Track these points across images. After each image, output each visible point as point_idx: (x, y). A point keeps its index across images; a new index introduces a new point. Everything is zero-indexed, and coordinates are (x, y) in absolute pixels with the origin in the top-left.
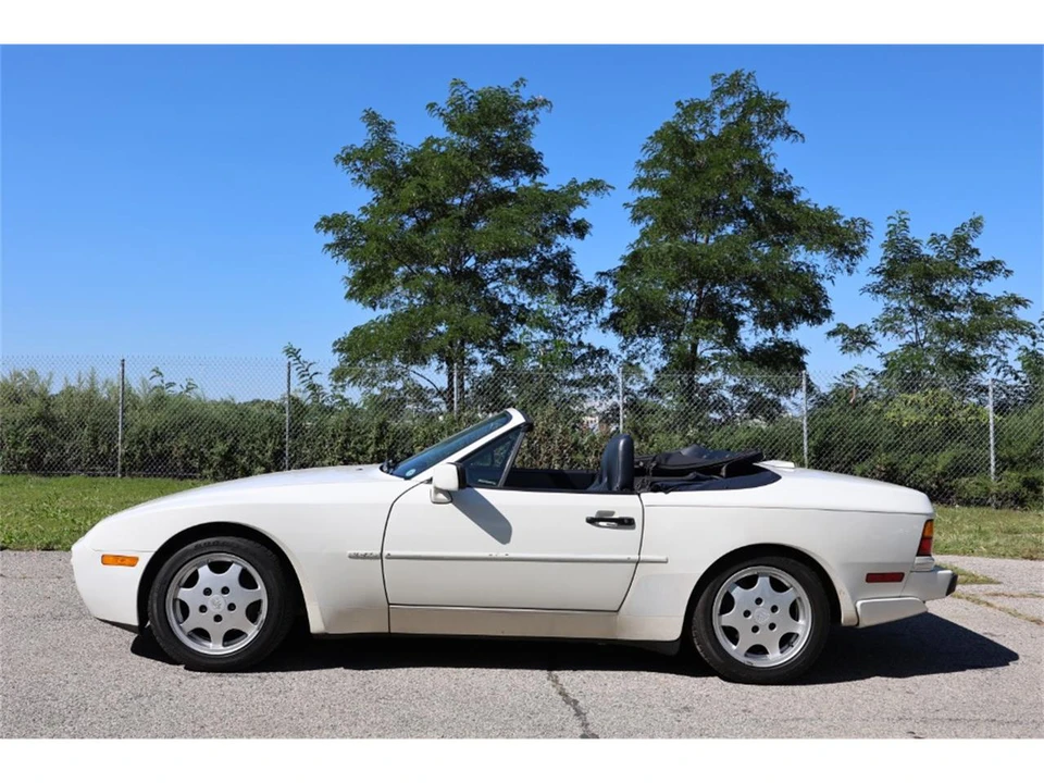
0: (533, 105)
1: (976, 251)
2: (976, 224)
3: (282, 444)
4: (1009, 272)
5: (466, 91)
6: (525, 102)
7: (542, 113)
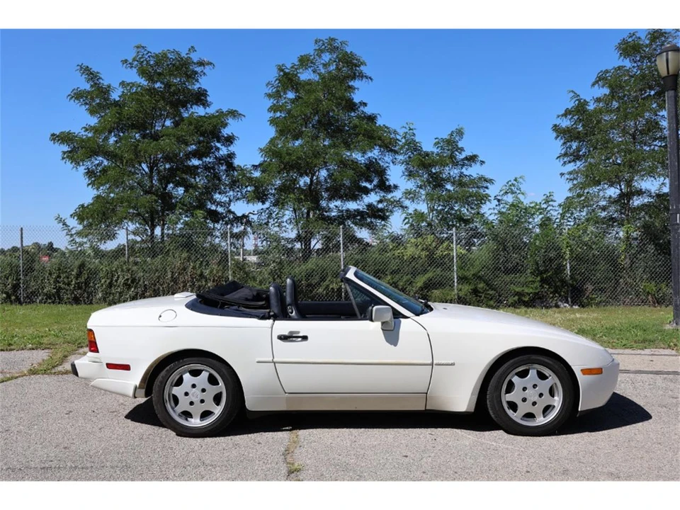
0: (201, 64)
1: (462, 149)
2: (460, 133)
3: (18, 280)
4: (482, 162)
5: (145, 53)
6: (195, 61)
7: (207, 69)
